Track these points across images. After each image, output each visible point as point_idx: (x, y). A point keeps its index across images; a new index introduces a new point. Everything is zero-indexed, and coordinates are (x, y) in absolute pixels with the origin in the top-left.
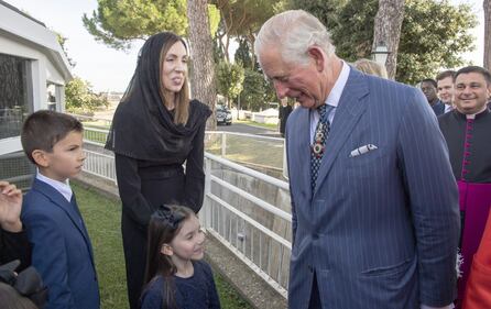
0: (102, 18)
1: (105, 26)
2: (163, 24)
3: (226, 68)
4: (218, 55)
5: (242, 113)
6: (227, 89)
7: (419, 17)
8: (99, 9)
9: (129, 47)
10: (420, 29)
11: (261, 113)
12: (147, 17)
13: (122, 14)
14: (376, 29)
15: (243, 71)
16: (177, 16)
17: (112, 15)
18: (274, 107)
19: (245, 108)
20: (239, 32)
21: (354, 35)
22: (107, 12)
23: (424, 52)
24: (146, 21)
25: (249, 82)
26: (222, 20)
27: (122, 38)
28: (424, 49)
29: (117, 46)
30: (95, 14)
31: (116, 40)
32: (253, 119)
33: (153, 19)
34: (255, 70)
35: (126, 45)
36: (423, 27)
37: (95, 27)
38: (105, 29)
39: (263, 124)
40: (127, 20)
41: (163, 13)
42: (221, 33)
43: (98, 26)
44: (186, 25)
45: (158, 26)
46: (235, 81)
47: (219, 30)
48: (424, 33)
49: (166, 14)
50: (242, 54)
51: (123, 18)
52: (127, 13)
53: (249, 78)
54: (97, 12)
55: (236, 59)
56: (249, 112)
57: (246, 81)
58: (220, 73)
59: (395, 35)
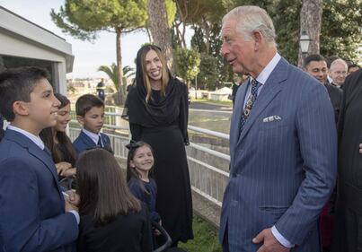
0: (68, 12)
1: (72, 20)
2: (125, 16)
3: (183, 54)
4: (175, 42)
5: (200, 93)
6: (185, 71)
7: (340, 8)
8: (66, 5)
9: (94, 38)
10: (341, 17)
11: (217, 92)
12: (111, 11)
13: (88, 9)
14: (302, 20)
15: (199, 55)
16: (138, 9)
17: (78, 10)
18: (228, 86)
19: (202, 89)
20: (194, 21)
21: (290, 23)
22: (74, 8)
23: (347, 36)
24: (110, 15)
25: (204, 65)
26: (178, 11)
27: (88, 30)
28: (346, 33)
29: (83, 37)
30: (62, 10)
31: (82, 31)
32: (210, 97)
33: (116, 12)
34: (210, 54)
35: (91, 36)
36: (344, 15)
37: (62, 21)
38: (72, 22)
39: (218, 101)
40: (91, 14)
41: (125, 7)
42: (178, 22)
43: (65, 20)
44: (147, 17)
45: (120, 19)
46: (193, 64)
47: (175, 20)
48: (345, 21)
49: (128, 8)
50: (197, 40)
51: (89, 13)
52: (92, 7)
53: (205, 61)
54: (64, 8)
55: (192, 45)
56: (206, 92)
57: (202, 64)
58: (178, 58)
59: (317, 25)
